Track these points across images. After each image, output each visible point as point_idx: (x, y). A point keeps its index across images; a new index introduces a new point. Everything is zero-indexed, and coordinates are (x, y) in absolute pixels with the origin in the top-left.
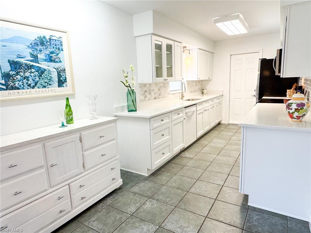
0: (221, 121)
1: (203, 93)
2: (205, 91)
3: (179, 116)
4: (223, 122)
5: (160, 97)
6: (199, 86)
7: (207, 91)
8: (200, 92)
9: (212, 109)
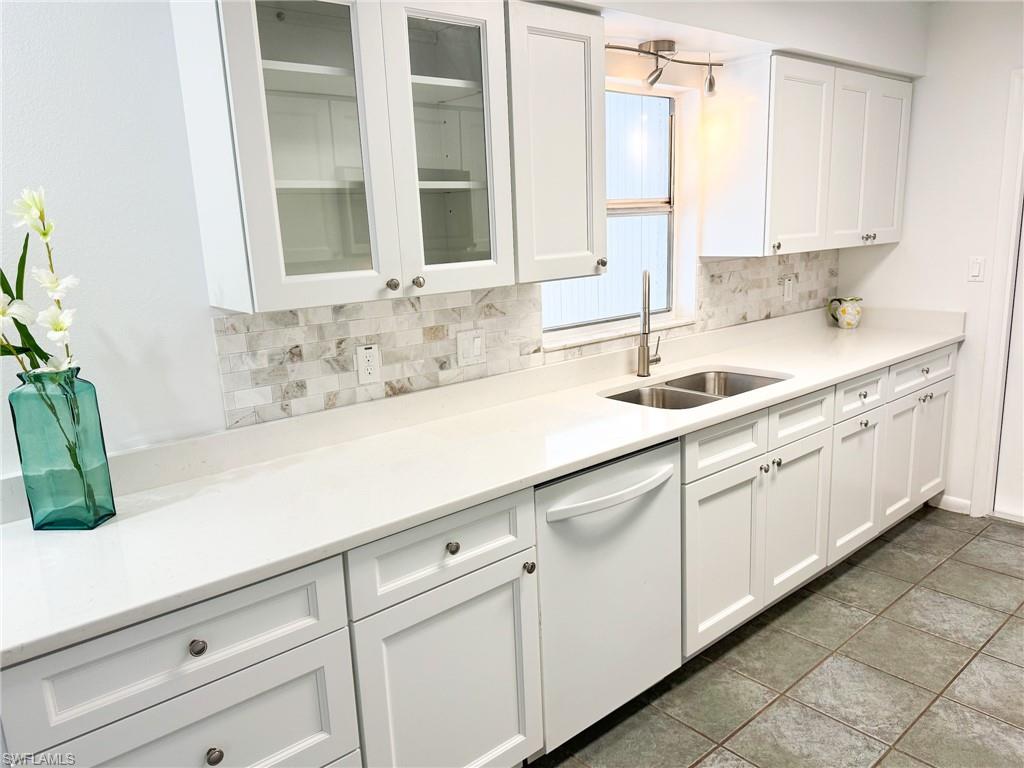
0: (942, 493)
1: (837, 320)
2: (848, 312)
3: (453, 560)
4: (953, 502)
5: (443, 375)
6: (813, 281)
7: (863, 312)
8: (819, 317)
9: (848, 443)
